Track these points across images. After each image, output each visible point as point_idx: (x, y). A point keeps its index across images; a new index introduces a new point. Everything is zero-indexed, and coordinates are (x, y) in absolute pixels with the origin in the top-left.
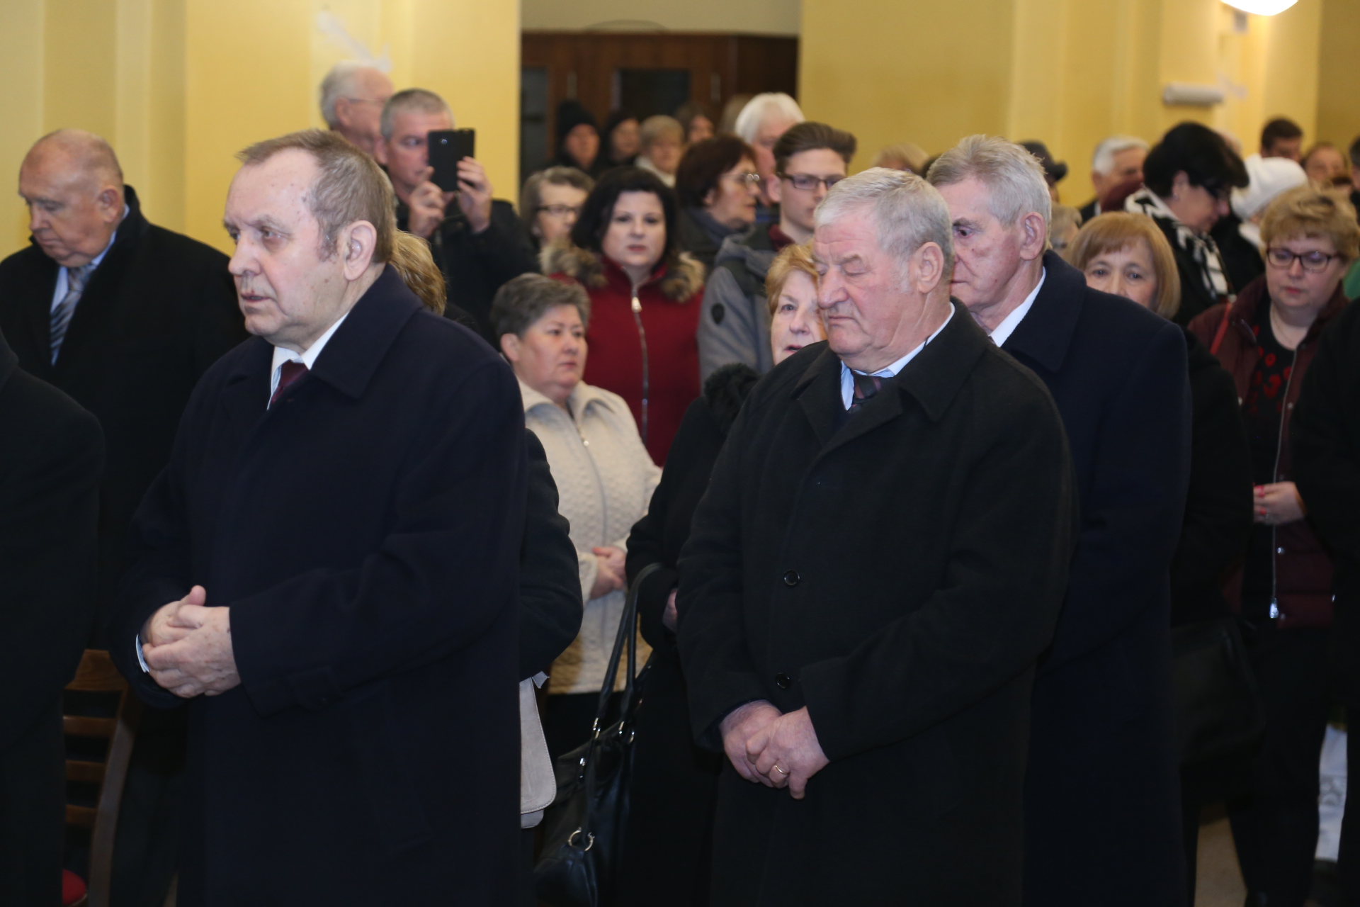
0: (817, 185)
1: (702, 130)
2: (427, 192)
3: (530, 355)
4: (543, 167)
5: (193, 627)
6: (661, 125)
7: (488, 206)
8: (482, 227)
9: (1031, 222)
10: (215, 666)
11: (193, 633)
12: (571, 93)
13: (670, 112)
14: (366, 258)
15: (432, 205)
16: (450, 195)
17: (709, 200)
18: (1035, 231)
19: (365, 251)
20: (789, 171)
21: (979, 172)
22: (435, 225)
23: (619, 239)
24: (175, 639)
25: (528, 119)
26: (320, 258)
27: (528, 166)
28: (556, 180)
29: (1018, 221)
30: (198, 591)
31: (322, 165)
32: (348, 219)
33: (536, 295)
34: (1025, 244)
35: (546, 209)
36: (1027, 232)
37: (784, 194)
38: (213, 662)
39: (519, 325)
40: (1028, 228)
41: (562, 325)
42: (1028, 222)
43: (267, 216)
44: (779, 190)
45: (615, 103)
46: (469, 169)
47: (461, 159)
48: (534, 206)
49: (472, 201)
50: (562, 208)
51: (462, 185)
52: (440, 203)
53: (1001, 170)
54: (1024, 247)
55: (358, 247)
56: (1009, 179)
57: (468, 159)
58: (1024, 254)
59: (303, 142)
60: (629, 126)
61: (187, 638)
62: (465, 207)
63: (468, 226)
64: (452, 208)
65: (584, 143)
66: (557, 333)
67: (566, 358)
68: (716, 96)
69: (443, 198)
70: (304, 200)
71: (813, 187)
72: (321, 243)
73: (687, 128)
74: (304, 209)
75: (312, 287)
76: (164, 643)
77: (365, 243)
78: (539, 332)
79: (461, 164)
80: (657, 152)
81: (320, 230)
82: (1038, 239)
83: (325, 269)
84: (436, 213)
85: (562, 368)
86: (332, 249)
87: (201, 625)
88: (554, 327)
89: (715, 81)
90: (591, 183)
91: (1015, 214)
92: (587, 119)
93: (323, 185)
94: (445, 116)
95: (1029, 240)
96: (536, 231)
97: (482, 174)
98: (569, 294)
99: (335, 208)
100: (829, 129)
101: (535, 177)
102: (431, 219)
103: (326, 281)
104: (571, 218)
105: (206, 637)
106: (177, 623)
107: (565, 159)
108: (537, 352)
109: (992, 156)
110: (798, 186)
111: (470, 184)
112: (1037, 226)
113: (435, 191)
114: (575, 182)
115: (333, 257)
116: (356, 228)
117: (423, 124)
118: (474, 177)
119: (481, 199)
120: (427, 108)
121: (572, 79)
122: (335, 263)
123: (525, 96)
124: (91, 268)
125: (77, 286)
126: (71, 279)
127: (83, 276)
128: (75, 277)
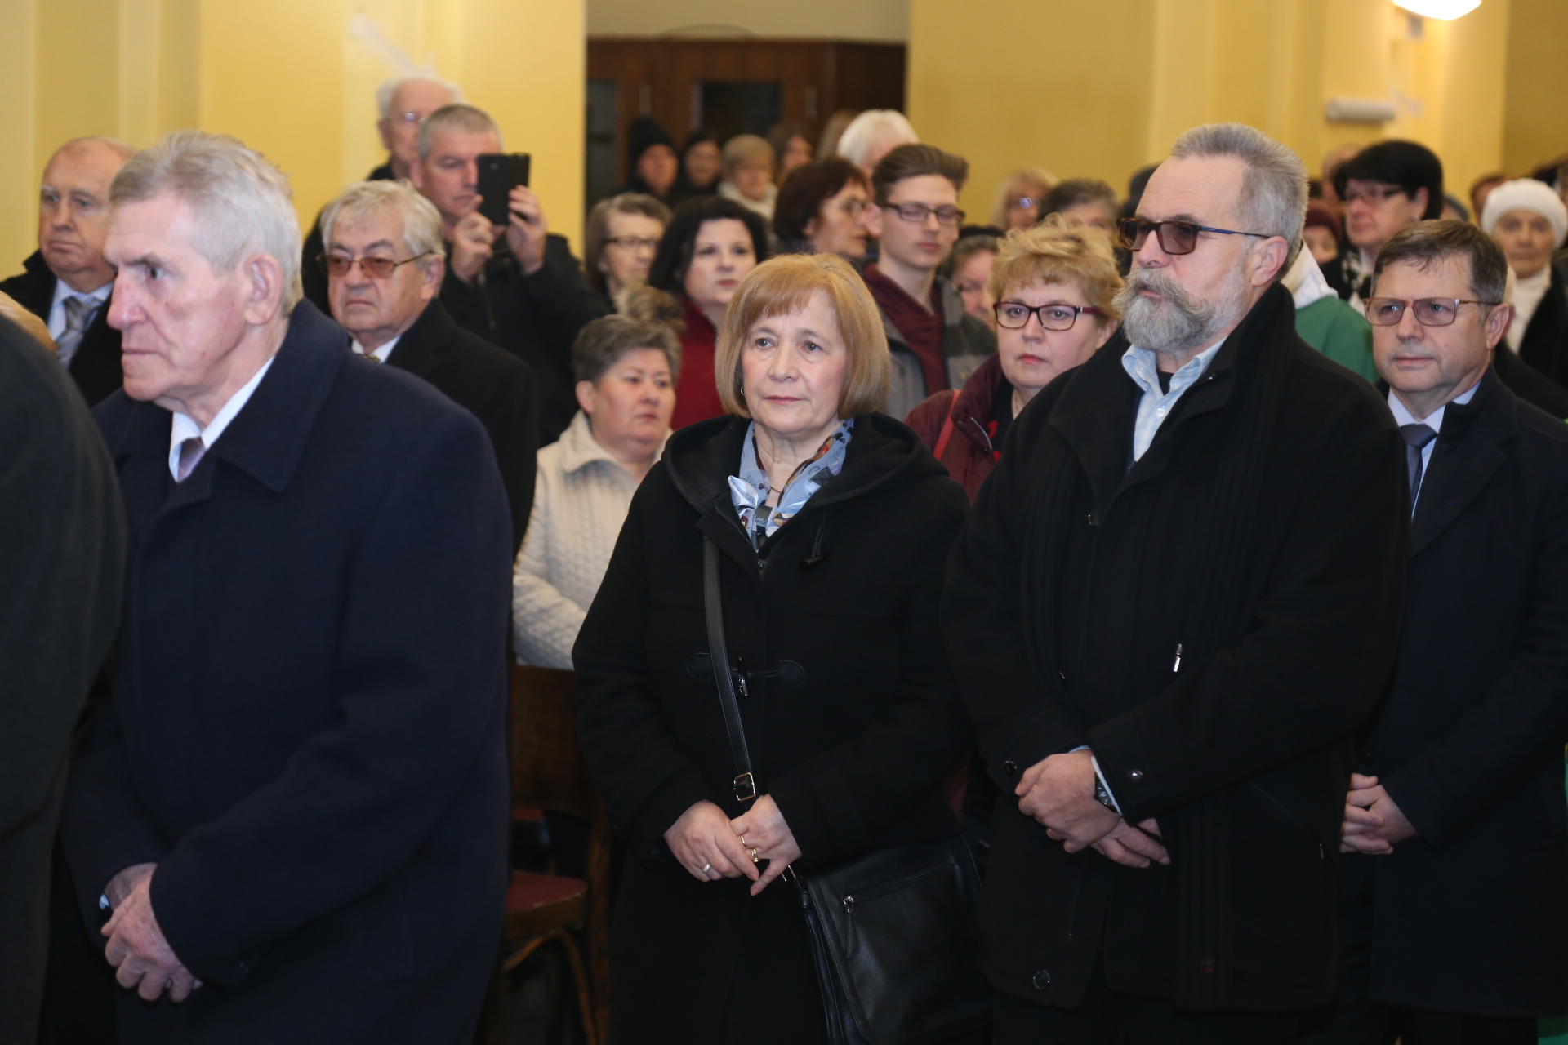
0: (926, 217)
1: (798, 154)
2: (474, 225)
3: (604, 405)
4: (612, 194)
6: (748, 145)
7: (542, 243)
8: (533, 268)
9: (261, 269)
12: (645, 108)
15: (479, 240)
16: (500, 229)
17: (809, 230)
18: (267, 282)
20: (892, 199)
21: (180, 187)
22: (481, 262)
23: (704, 275)
25: (595, 139)
27: (596, 191)
28: (627, 208)
29: (240, 265)
33: (613, 337)
34: (252, 300)
35: (616, 241)
36: (255, 283)
37: (886, 226)
39: (595, 371)
40: (257, 276)
41: (640, 371)
42: (256, 268)
44: (879, 221)
45: (695, 122)
46: (524, 199)
47: (513, 187)
48: (599, 238)
49: (523, 237)
50: (635, 241)
51: (513, 218)
52: (489, 237)
53: (215, 188)
54: (251, 305)
56: (227, 202)
57: (521, 188)
58: (250, 316)
60: (706, 149)
62: (514, 242)
63: (517, 264)
64: (500, 244)
65: (660, 166)
66: (635, 381)
67: (643, 409)
68: (811, 111)
69: (492, 231)
71: (921, 218)
73: (780, 152)
78: (615, 379)
79: (514, 194)
80: (744, 176)
82: (272, 295)
84: (484, 249)
85: (639, 421)
88: (632, 374)
89: (810, 95)
90: (668, 214)
91: (235, 255)
92: (662, 139)
94: (491, 135)
95: (258, 295)
96: (603, 267)
97: (537, 206)
98: (649, 337)
100: (939, 154)
101: (602, 205)
102: (478, 256)
104: (647, 252)
107: (637, 183)
108: (611, 401)
109: (201, 163)
110: (904, 217)
111: (523, 216)
112: (269, 275)
113: (484, 223)
114: (648, 211)
117: (467, 144)
118: (527, 209)
119: (535, 234)
120: (470, 127)
121: (645, 92)
123: (591, 113)
124: (96, 304)
125: (77, 323)
126: (71, 314)
127: (85, 311)
128: (75, 313)
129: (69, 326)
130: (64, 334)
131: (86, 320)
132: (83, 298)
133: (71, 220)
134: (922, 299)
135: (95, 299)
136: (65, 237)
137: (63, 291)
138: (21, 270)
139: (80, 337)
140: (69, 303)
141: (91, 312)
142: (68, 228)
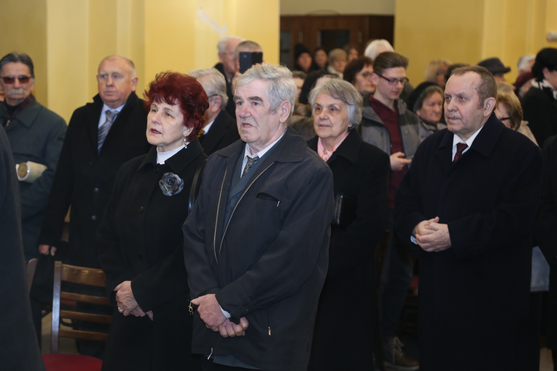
0: (397, 83)
1: (353, 55)
5: (435, 230)
6: (338, 53)
10: (442, 243)
11: (436, 232)
12: (301, 40)
13: (341, 47)
14: (491, 110)
19: (491, 107)
24: (429, 233)
25: (283, 51)
26: (478, 108)
30: (437, 218)
31: (482, 78)
32: (487, 97)
38: (442, 242)
43: (463, 92)
45: (318, 43)
55: (489, 106)
59: (476, 70)
61: (434, 234)
65: (306, 60)
68: (360, 40)
70: (476, 89)
72: (479, 103)
73: (348, 54)
74: (475, 92)
75: (474, 118)
76: (424, 234)
77: (491, 105)
80: (337, 64)
81: (479, 99)
83: (479, 112)
86: (482, 106)
87: (438, 230)
89: (360, 34)
92: (306, 51)
93: (482, 85)
99: (485, 93)
103: (479, 116)
105: (440, 234)
106: (429, 228)
107: (298, 67)
110: (390, 82)
115: (482, 109)
116: (489, 100)
120: (251, 48)
121: (301, 34)
122: (482, 110)
123: (282, 42)
124: (116, 113)
125: (110, 119)
126: (108, 116)
127: (113, 115)
128: (109, 116)
129: (107, 120)
130: (105, 123)
131: (113, 118)
132: (113, 110)
133: (113, 83)
134: (391, 107)
135: (116, 111)
136: (111, 89)
137: (106, 108)
138: (92, 101)
139: (111, 124)
140: (107, 112)
141: (115, 116)
142: (112, 86)
